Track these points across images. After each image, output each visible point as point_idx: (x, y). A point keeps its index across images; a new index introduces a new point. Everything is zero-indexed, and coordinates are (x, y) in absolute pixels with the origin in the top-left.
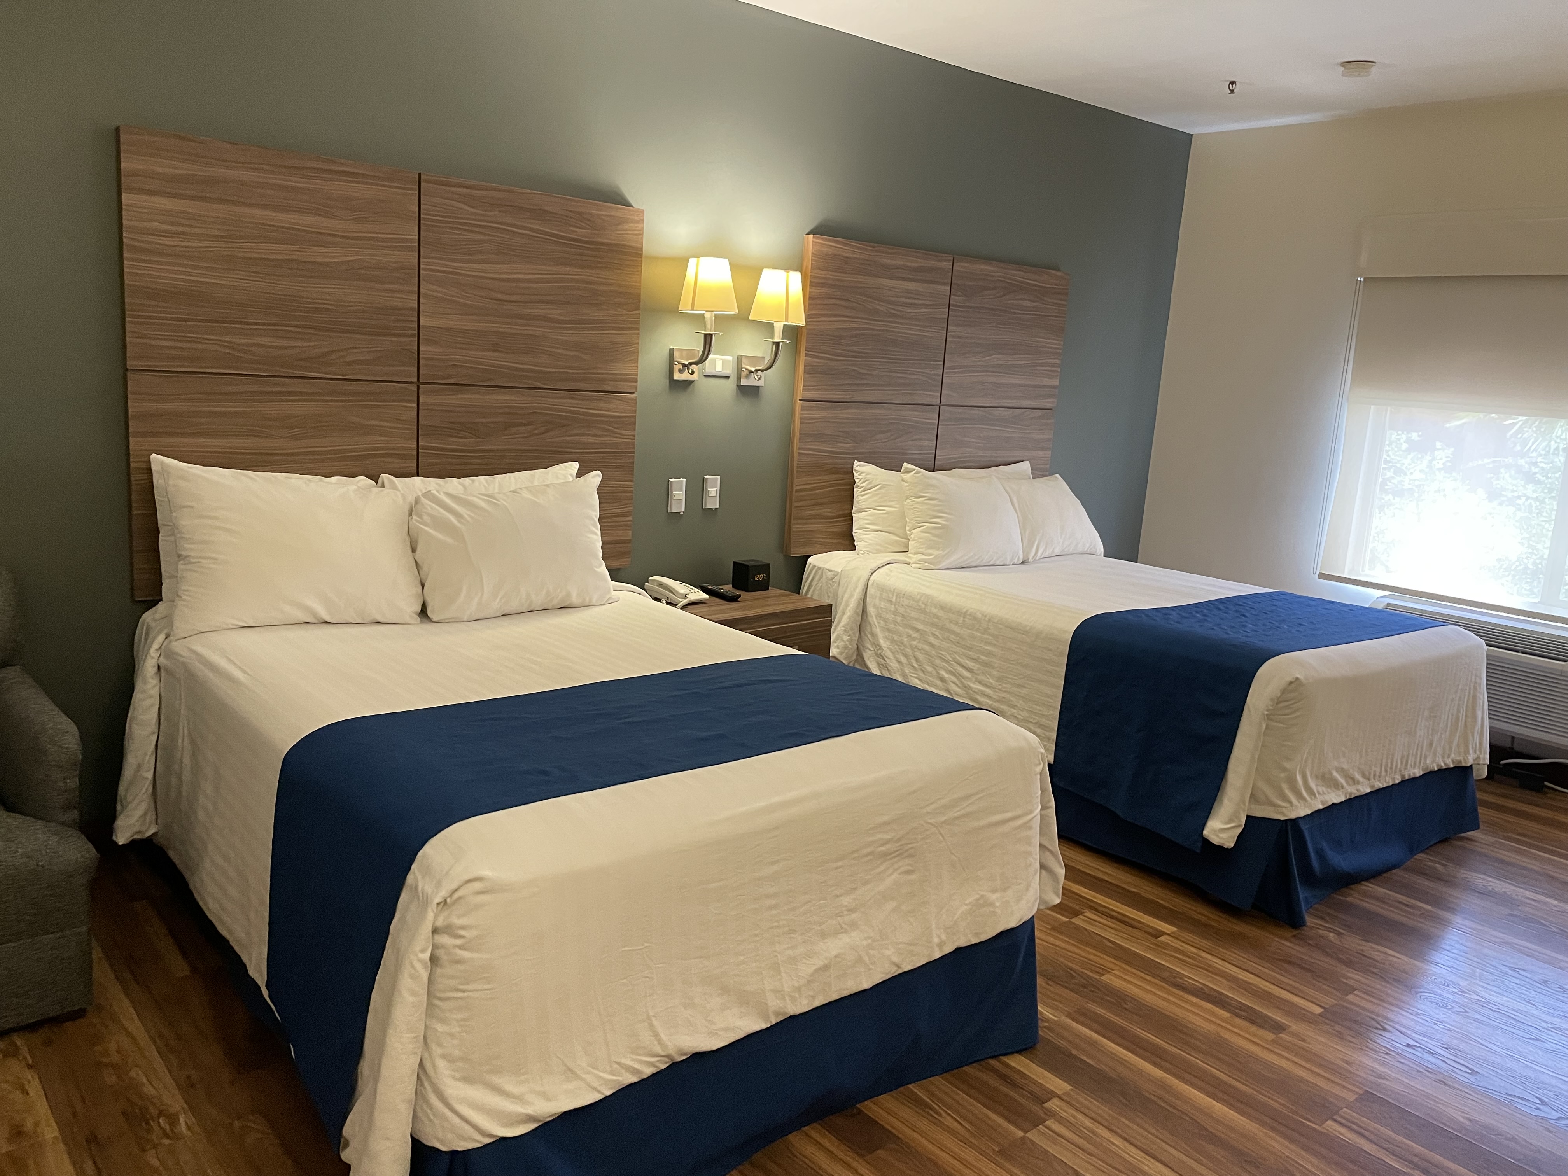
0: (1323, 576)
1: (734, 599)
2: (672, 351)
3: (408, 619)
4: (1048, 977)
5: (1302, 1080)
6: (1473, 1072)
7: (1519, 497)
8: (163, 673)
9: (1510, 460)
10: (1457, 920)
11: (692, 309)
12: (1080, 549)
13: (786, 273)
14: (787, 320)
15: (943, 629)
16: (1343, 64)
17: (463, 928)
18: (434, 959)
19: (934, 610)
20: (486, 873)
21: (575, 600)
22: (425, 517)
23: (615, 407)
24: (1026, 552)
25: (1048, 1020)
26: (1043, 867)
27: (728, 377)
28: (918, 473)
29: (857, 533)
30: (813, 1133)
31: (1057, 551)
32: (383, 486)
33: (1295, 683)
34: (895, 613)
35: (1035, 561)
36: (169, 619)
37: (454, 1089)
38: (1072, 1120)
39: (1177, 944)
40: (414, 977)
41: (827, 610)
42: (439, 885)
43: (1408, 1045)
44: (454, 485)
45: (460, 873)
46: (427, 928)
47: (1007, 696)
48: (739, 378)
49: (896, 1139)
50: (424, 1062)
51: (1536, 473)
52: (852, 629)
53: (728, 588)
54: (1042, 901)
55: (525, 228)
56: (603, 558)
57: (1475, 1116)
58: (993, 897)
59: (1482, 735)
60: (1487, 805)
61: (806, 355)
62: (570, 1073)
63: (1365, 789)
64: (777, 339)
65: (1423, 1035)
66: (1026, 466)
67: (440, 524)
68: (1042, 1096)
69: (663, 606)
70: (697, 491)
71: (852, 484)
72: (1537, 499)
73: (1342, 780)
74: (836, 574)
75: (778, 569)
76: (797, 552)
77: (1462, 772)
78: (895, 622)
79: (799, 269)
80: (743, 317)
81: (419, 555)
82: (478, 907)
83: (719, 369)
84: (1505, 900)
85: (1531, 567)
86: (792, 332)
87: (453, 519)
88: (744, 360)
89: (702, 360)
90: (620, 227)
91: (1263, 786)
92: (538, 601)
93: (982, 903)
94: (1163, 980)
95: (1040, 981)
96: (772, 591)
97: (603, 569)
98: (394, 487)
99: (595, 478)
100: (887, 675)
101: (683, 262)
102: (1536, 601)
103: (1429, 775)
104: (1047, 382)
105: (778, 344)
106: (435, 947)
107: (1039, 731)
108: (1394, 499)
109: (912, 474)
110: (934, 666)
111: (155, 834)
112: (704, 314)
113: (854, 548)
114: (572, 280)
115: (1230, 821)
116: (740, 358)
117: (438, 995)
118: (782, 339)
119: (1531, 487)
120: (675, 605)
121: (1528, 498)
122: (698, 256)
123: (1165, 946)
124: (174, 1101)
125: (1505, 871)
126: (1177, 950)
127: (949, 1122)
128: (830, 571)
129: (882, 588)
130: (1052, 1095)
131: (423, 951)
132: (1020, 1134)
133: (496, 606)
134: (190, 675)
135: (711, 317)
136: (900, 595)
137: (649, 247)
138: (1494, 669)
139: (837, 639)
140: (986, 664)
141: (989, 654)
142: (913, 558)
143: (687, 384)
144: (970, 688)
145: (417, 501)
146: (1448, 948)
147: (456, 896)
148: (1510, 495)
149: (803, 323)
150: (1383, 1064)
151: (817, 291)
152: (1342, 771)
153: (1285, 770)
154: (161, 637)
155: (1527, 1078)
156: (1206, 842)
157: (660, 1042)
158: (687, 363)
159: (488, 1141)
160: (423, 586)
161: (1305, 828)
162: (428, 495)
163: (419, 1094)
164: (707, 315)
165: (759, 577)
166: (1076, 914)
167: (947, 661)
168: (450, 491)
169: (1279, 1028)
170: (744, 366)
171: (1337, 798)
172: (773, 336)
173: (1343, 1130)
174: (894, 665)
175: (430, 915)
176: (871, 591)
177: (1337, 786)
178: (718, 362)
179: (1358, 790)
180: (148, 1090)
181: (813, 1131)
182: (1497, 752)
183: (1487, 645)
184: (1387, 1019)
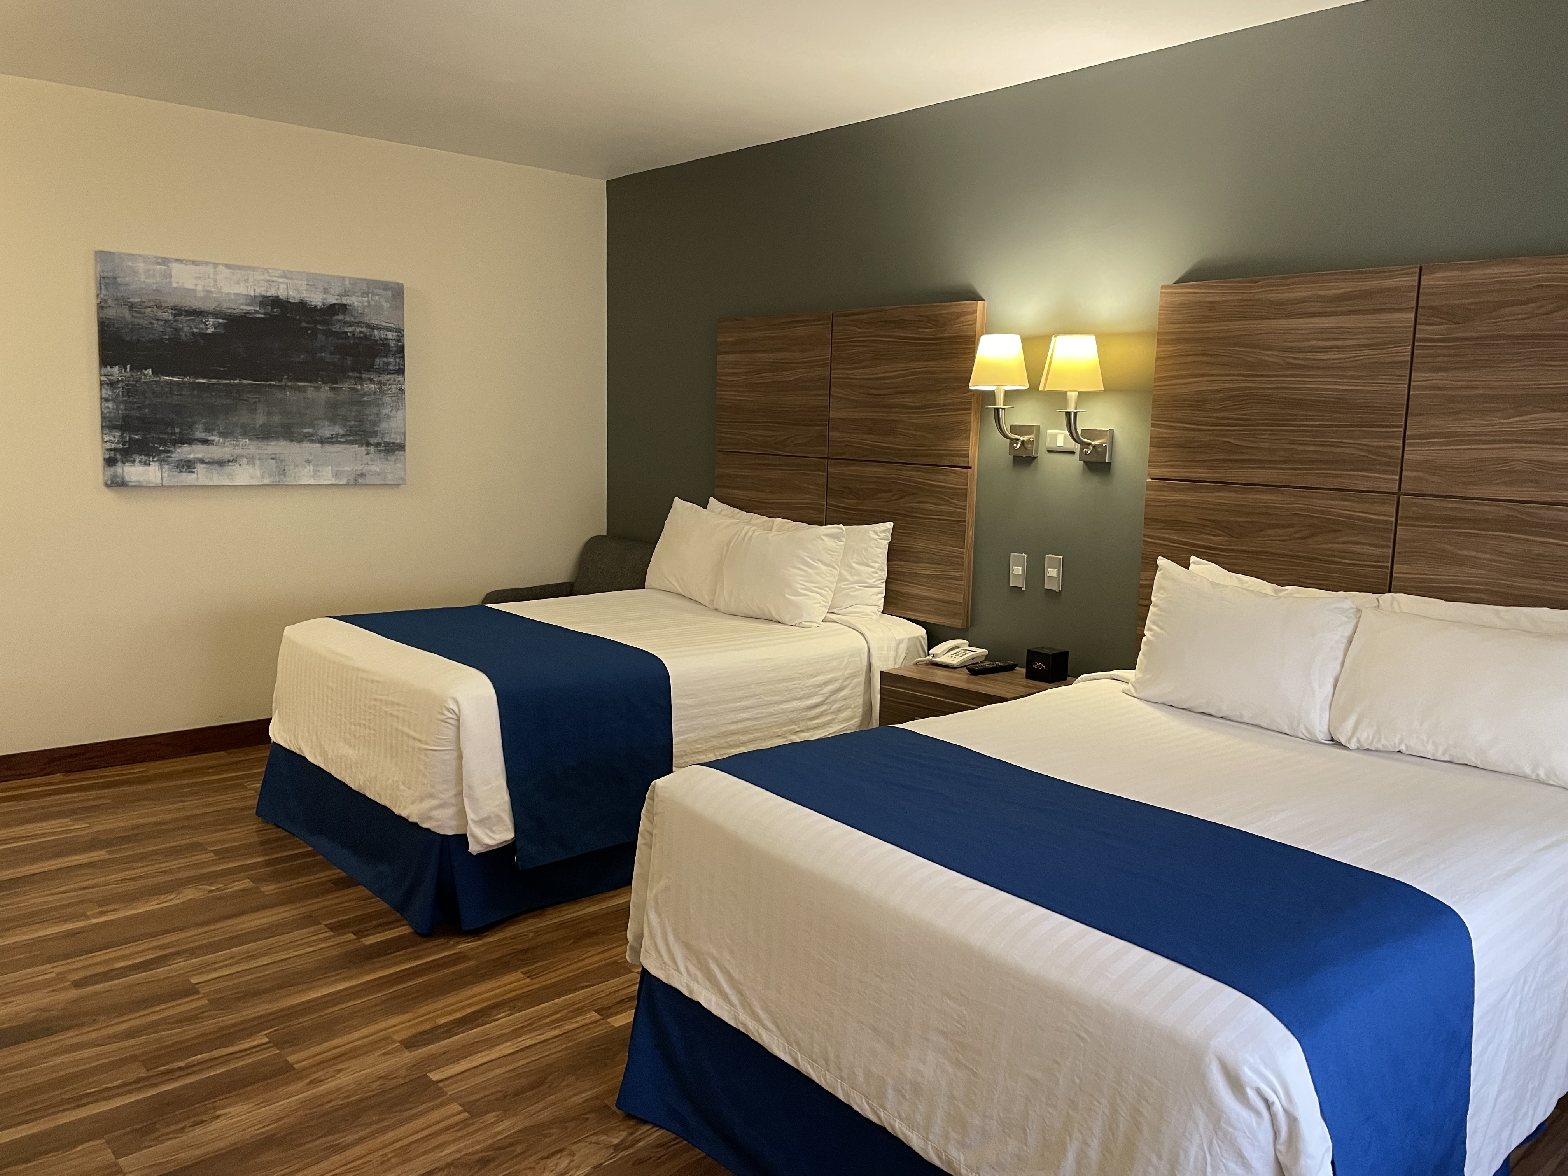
23: (950, 480)
27: (1072, 452)
55: (890, 337)
64: (1070, 409)
70: (1036, 572)
83: (1060, 444)
90: (958, 321)
112: (994, 390)
114: (920, 373)
143: (1029, 460)
164: (997, 390)
165: (1037, 666)
178: (1059, 437)
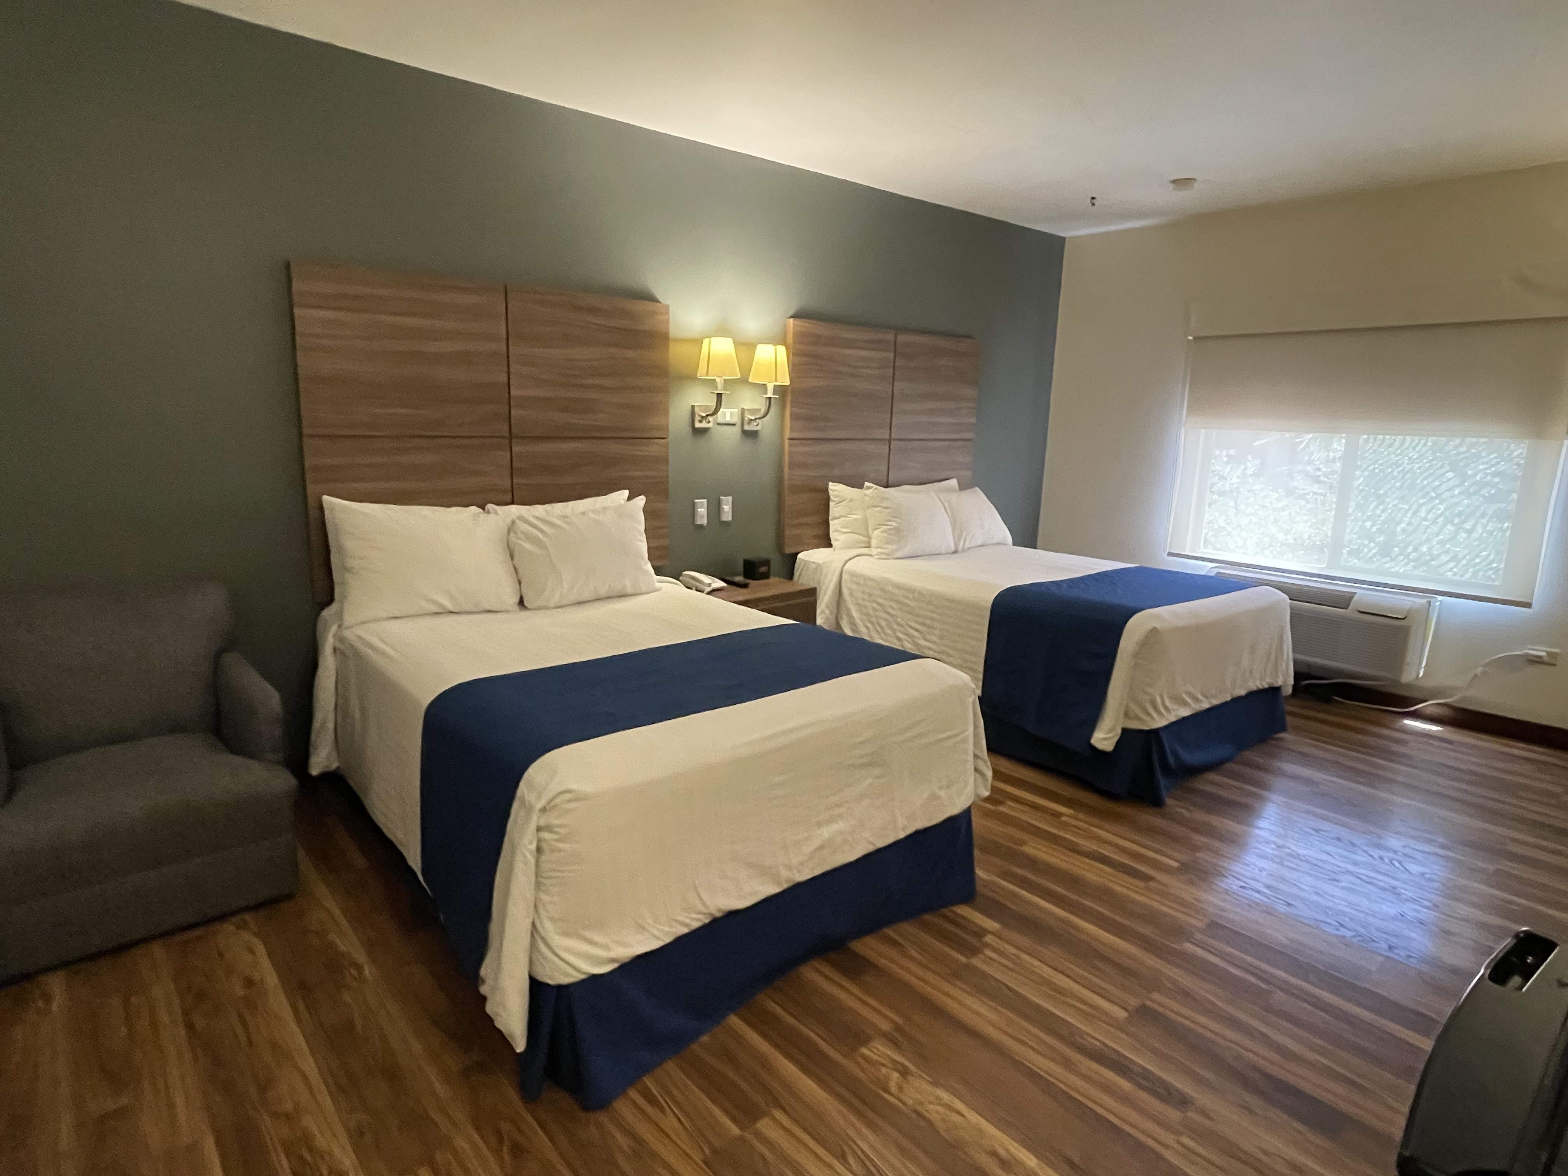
0: (1170, 554)
1: (745, 586)
2: (693, 407)
3: (509, 608)
4: (983, 850)
5: (1166, 915)
6: (1289, 904)
7: (1308, 494)
8: (338, 652)
9: (1300, 467)
10: (1275, 797)
11: (707, 375)
12: (995, 541)
13: (774, 347)
14: (776, 381)
15: (898, 602)
16: (1174, 182)
17: (559, 826)
18: (539, 850)
19: (890, 588)
20: (573, 786)
21: (629, 590)
22: (520, 535)
23: (653, 449)
24: (956, 544)
25: (984, 880)
26: (976, 770)
27: (734, 425)
28: (876, 489)
29: (833, 535)
30: (818, 966)
31: (979, 543)
32: (489, 512)
33: (1154, 630)
34: (863, 593)
35: (964, 550)
36: (340, 615)
37: (558, 941)
38: (1002, 949)
39: (1074, 822)
40: (526, 863)
41: (812, 593)
42: (539, 797)
43: (1242, 887)
44: (539, 510)
45: (555, 788)
46: (533, 826)
47: (946, 649)
48: (743, 424)
49: (875, 967)
50: (535, 921)
51: (1319, 476)
52: (831, 604)
53: (739, 579)
54: (977, 795)
56: (649, 559)
57: (1291, 935)
58: (942, 793)
59: (1287, 665)
60: (1292, 714)
61: (792, 406)
62: (641, 928)
63: (1206, 705)
64: (770, 395)
65: (1252, 879)
66: (954, 482)
67: (530, 538)
68: (980, 933)
69: (694, 592)
70: (715, 509)
71: (828, 499)
72: (1321, 494)
73: (1189, 700)
74: (819, 565)
75: (776, 564)
76: (789, 550)
77: (1274, 691)
78: (863, 599)
79: (783, 342)
80: (744, 381)
81: (516, 562)
82: (568, 811)
83: (728, 419)
84: (1309, 782)
85: (1318, 543)
86: (780, 390)
87: (541, 536)
88: (746, 412)
89: (716, 412)
91: (1132, 706)
92: (603, 591)
93: (934, 797)
94: (1067, 849)
95: (977, 853)
96: (772, 580)
97: (649, 567)
98: (496, 513)
99: (641, 501)
100: (858, 636)
101: (698, 342)
102: (1323, 566)
103: (1251, 694)
104: (966, 420)
105: (770, 398)
106: (539, 841)
107: (971, 673)
108: (1219, 497)
109: (871, 490)
110: (894, 631)
111: (338, 768)
112: (715, 380)
113: (830, 546)
115: (1110, 731)
116: (743, 411)
117: (543, 875)
118: (774, 394)
119: (1316, 486)
120: (701, 591)
121: (1315, 493)
122: (710, 337)
123: (1065, 824)
124: (361, 956)
125: (1306, 759)
126: (1075, 826)
127: (915, 955)
128: (814, 563)
129: (853, 575)
130: (987, 932)
131: (531, 843)
132: (963, 959)
133: (573, 598)
134: (357, 654)
135: (721, 381)
136: (867, 579)
137: (673, 332)
138: (1296, 617)
139: (820, 614)
140: (929, 627)
141: (932, 619)
142: (874, 551)
143: (705, 431)
144: (919, 644)
145: (513, 522)
146: (1266, 816)
147: (551, 805)
148: (1301, 492)
149: (788, 383)
150: (1225, 901)
151: (798, 359)
152: (1190, 694)
153: (1147, 693)
154: (334, 628)
155: (1329, 908)
156: (1094, 748)
157: (704, 904)
158: (704, 415)
159: (583, 977)
160: (520, 583)
161: (1163, 735)
162: (521, 518)
163: (533, 946)
164: (718, 380)
165: (763, 569)
166: (1000, 803)
167: (901, 626)
168: (537, 514)
169: (1147, 878)
170: (746, 416)
171: (1185, 712)
172: (766, 393)
173: (1198, 949)
174: (863, 629)
175: (535, 818)
176: (845, 576)
177: (1185, 704)
178: (727, 414)
179: (1200, 706)
180: (342, 948)
181: (817, 964)
182: (1298, 676)
183: (1290, 599)
184: (1223, 867)
